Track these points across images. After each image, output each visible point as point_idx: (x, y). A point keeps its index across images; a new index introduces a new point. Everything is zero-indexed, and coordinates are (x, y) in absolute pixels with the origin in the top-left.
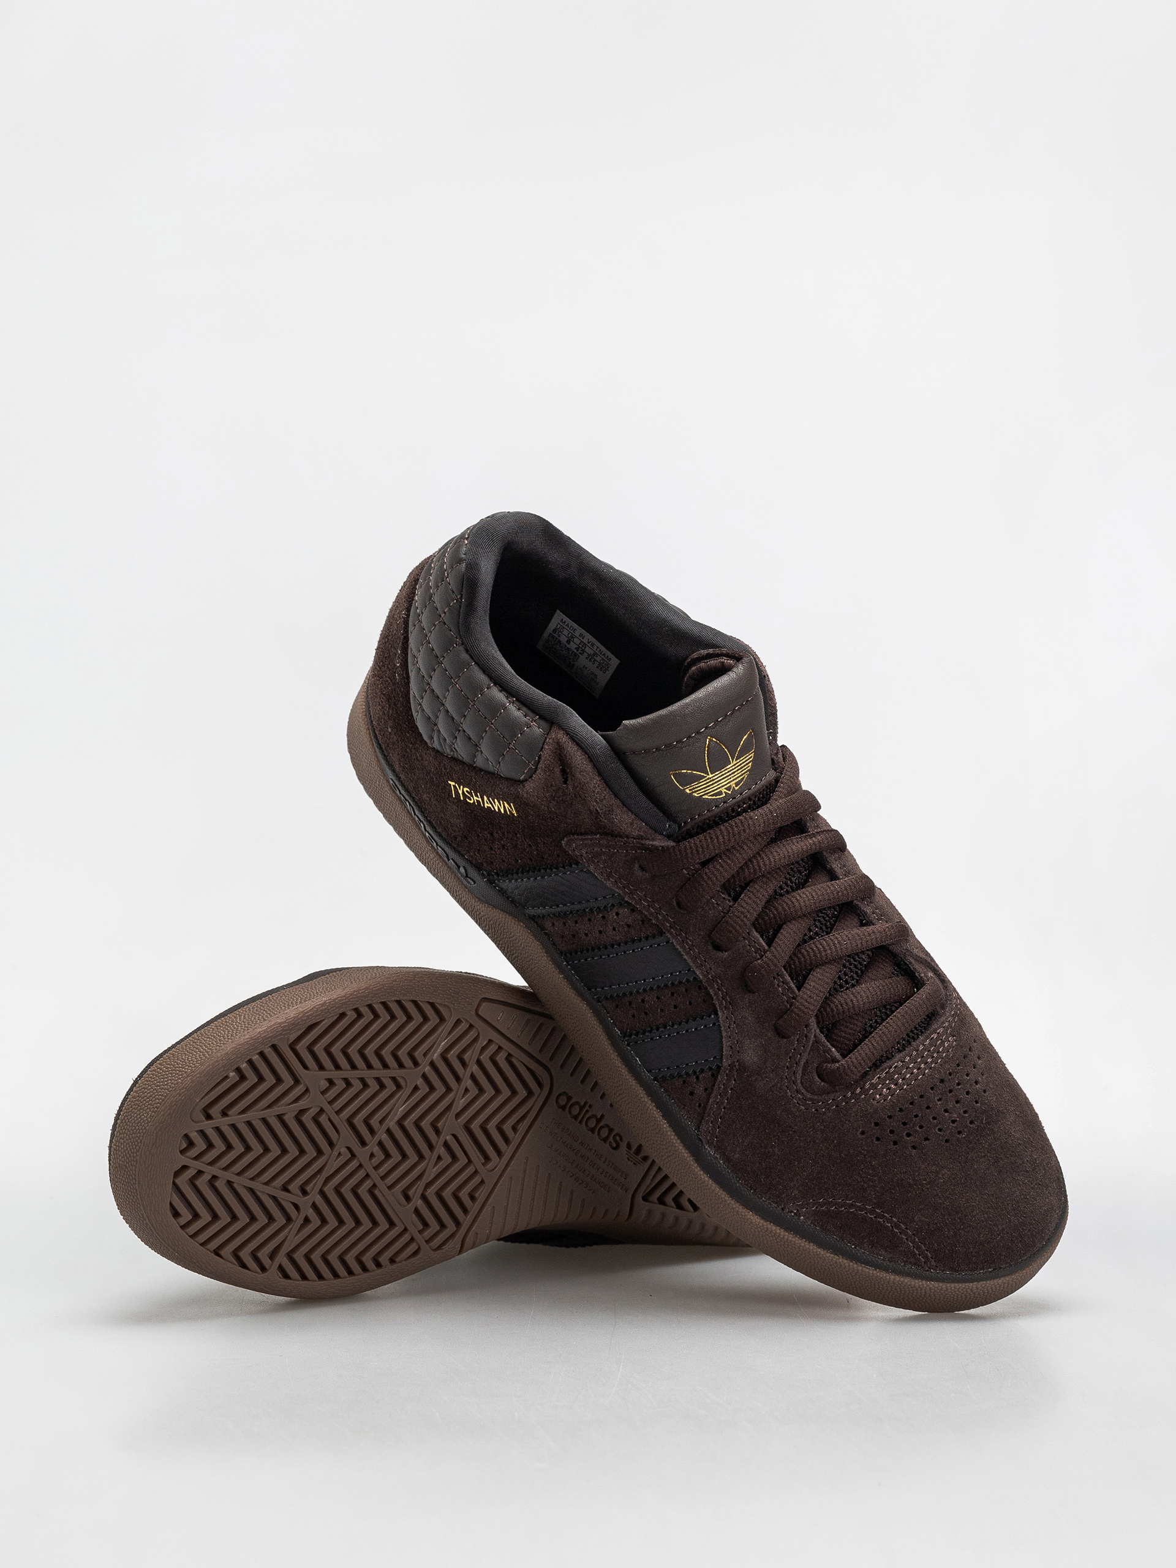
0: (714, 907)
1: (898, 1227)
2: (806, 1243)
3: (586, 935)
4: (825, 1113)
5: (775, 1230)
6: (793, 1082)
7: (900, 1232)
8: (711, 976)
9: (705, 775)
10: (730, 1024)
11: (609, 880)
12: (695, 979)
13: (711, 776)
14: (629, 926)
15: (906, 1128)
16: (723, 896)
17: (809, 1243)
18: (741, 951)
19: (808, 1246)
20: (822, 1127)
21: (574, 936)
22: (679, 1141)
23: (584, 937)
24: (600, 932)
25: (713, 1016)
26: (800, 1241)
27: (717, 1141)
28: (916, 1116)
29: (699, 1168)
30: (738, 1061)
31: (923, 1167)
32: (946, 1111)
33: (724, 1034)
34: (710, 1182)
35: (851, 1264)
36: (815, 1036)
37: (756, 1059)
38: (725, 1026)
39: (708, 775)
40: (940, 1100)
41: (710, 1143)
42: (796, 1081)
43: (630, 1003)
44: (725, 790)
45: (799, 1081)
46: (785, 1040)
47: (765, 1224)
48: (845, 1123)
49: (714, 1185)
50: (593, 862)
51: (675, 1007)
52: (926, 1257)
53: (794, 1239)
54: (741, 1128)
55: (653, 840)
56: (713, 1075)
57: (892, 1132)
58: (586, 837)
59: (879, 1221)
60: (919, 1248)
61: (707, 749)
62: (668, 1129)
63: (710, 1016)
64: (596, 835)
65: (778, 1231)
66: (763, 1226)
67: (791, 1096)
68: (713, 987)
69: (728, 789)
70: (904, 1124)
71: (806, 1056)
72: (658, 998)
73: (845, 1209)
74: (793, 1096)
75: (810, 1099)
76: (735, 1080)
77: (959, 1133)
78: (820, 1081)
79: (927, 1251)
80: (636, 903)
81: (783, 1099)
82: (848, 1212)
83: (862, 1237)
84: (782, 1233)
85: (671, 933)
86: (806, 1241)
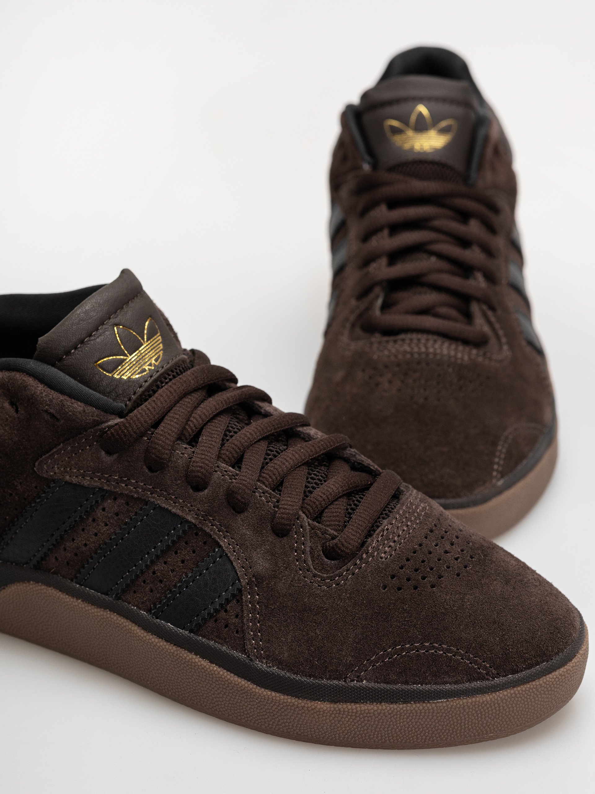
0: (180, 456)
1: (449, 651)
2: (378, 705)
3: (86, 545)
4: (345, 584)
5: (347, 707)
6: (307, 570)
7: (453, 655)
8: (202, 517)
9: (125, 358)
10: (234, 548)
11: (85, 480)
12: (190, 527)
13: (130, 357)
14: (117, 514)
15: (419, 572)
16: (184, 446)
17: (380, 704)
18: (218, 482)
19: (380, 707)
20: (348, 595)
21: (76, 554)
22: (232, 675)
23: (84, 549)
24: (96, 535)
25: (217, 550)
26: (372, 706)
27: (264, 652)
28: (423, 561)
29: (258, 688)
30: (253, 576)
31: (448, 597)
32: (446, 552)
33: (232, 558)
34: (273, 694)
35: (424, 705)
36: (309, 525)
37: (267, 565)
38: (230, 552)
39: (128, 356)
40: (436, 545)
41: (260, 658)
42: (310, 568)
43: (144, 582)
44: (148, 367)
45: (312, 567)
46: (285, 538)
47: (336, 706)
48: (366, 584)
49: (278, 695)
50: (67, 472)
51: (183, 562)
52: (485, 668)
53: (366, 707)
54: (280, 630)
55: (107, 421)
56: (238, 601)
57: (408, 580)
58: (52, 452)
59: (432, 653)
60: (476, 662)
61: (117, 335)
62: (219, 669)
63: (214, 551)
64: (60, 444)
65: (350, 707)
66: (335, 708)
67: (311, 582)
68: (207, 526)
69: (150, 365)
70: (416, 570)
71: (309, 544)
72: (165, 563)
73: (398, 655)
74: (312, 581)
75: (328, 578)
76: (258, 595)
77: (466, 567)
78: (330, 561)
79: (484, 662)
80: (115, 488)
81: (305, 587)
82: (402, 656)
83: (424, 672)
84: (354, 707)
85: (154, 498)
86: (377, 704)
